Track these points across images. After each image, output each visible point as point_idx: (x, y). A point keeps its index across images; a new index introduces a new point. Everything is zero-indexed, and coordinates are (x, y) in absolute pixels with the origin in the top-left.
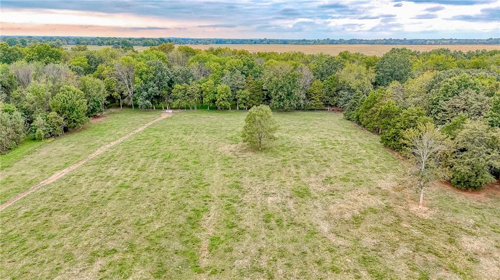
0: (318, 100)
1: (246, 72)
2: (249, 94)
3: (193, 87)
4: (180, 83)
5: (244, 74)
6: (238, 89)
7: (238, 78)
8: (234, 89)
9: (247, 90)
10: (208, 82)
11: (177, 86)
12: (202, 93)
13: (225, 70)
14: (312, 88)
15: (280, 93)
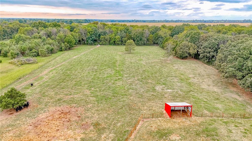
0: (151, 42)
1: (126, 32)
2: (127, 39)
3: (107, 37)
4: (103, 35)
5: (125, 32)
6: (123, 37)
7: (123, 34)
8: (122, 38)
9: (126, 38)
10: (112, 35)
11: (102, 36)
12: (110, 39)
13: (118, 31)
14: (149, 37)
15: (138, 39)
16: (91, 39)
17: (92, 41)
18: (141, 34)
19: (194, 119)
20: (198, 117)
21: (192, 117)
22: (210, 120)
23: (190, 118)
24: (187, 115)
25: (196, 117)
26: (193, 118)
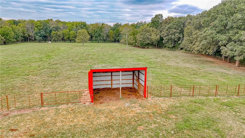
0: (112, 38)
1: (83, 28)
3: (60, 33)
4: (55, 31)
11: (53, 32)
12: (64, 35)
13: (74, 27)
14: (109, 34)
15: (96, 34)
16: (39, 34)
17: (40, 37)
18: (99, 29)
19: (153, 101)
20: (162, 98)
21: (149, 99)
22: (191, 101)
23: (144, 100)
24: (136, 95)
25: (157, 98)
26: (151, 100)
